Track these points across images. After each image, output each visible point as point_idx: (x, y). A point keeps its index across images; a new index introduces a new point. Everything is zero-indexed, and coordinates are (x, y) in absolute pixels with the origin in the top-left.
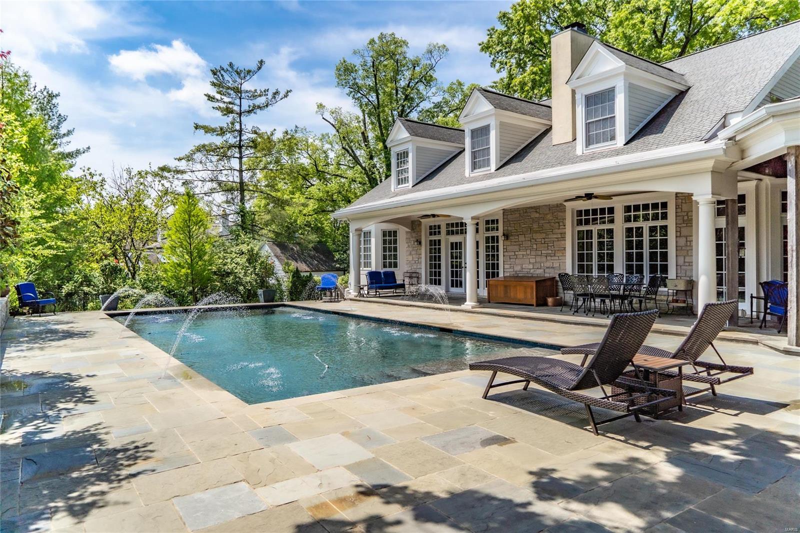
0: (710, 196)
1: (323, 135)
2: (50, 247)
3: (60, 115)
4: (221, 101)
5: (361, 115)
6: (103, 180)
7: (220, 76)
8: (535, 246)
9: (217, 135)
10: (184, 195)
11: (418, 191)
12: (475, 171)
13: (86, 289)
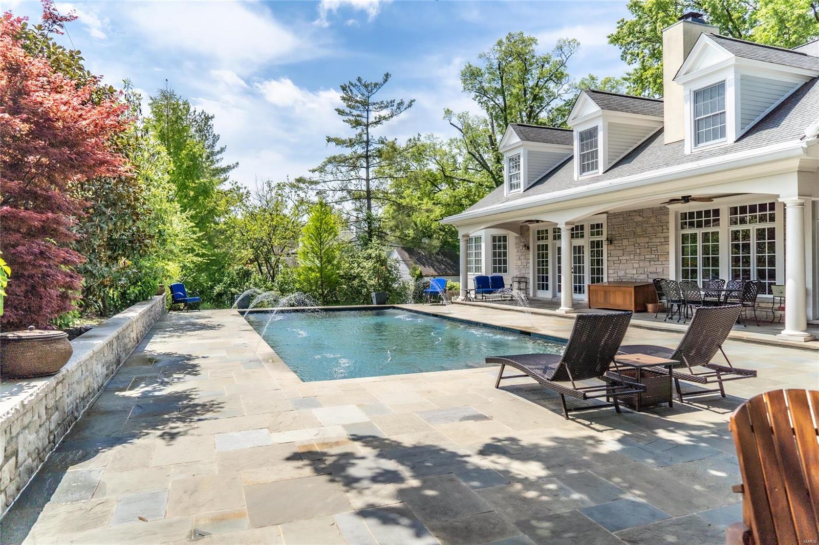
0: (796, 198)
1: (451, 140)
2: (197, 255)
3: (214, 135)
4: (350, 114)
5: (488, 117)
6: (248, 192)
7: (349, 91)
8: (638, 251)
9: (347, 147)
10: (317, 204)
11: (529, 195)
12: (584, 174)
13: (233, 290)
